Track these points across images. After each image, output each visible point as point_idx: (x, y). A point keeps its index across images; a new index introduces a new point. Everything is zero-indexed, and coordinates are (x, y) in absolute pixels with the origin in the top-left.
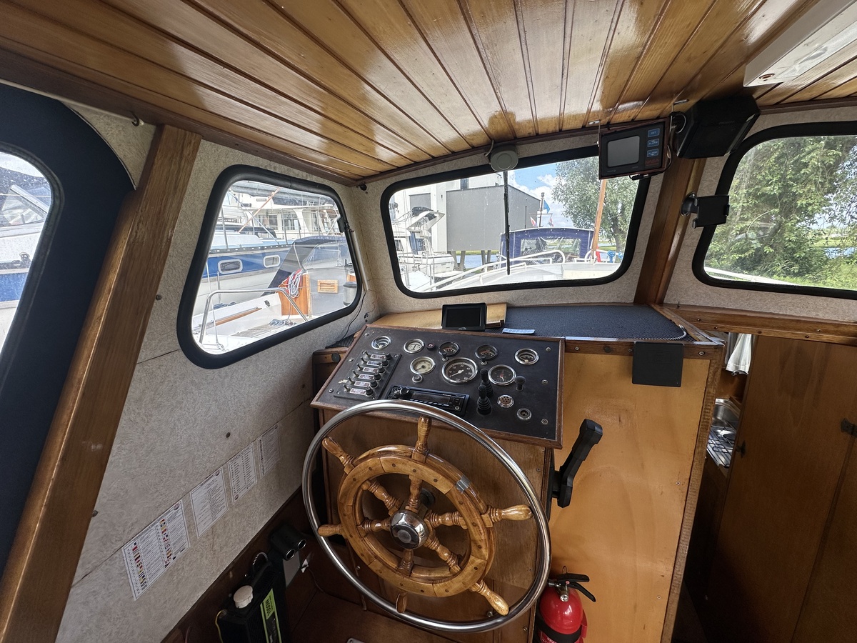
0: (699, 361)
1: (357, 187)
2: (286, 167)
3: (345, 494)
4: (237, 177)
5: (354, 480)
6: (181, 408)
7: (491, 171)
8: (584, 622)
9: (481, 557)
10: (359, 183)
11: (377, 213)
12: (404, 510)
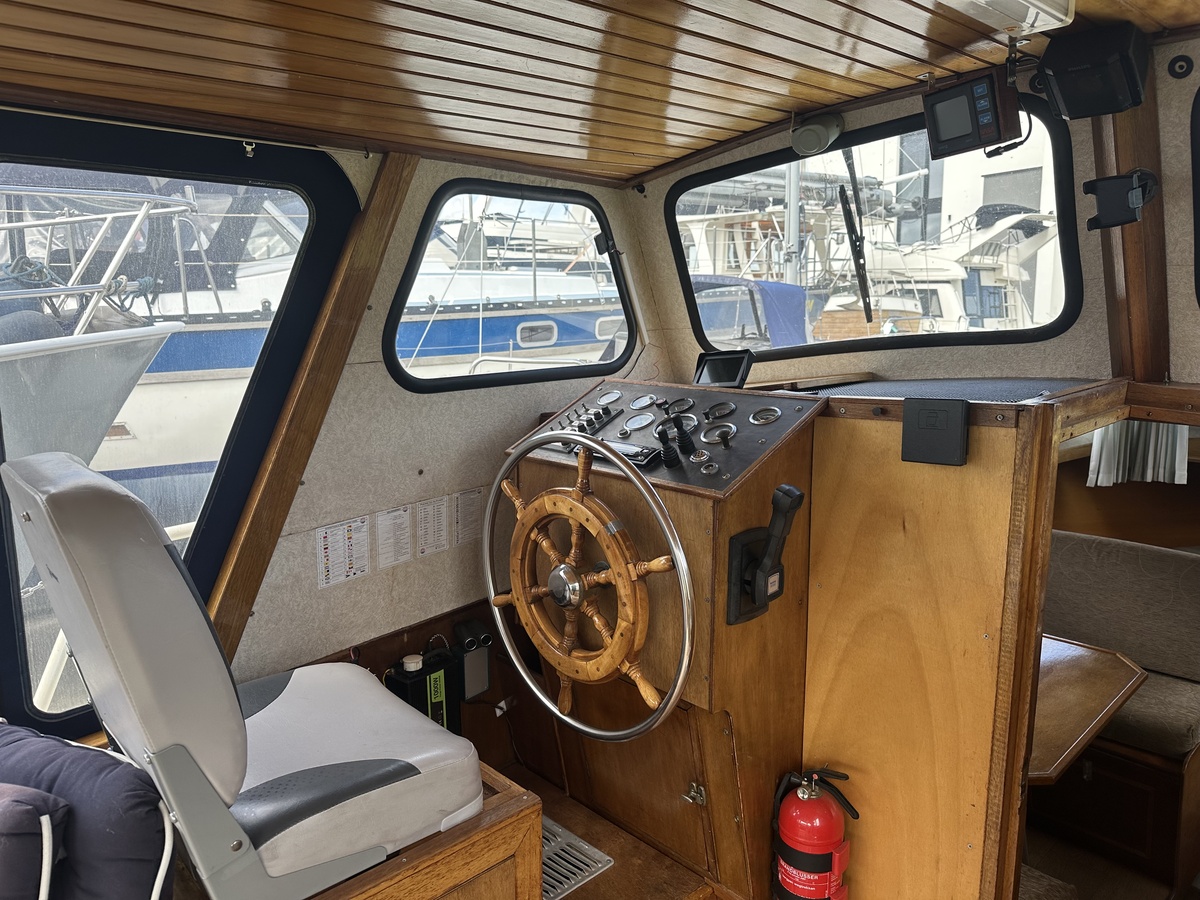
1: (633, 189)
5: (523, 524)
6: (378, 421)
9: (627, 619)
10: (633, 183)
11: (660, 226)
12: (564, 563)
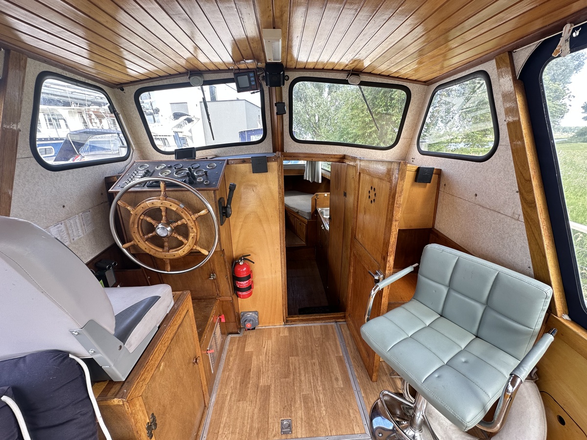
0: (274, 163)
1: (118, 89)
2: (73, 74)
3: (133, 223)
4: (47, 77)
5: (136, 214)
6: (38, 185)
7: (191, 86)
8: (251, 272)
9: (194, 232)
10: (119, 86)
11: (133, 105)
12: (160, 223)
